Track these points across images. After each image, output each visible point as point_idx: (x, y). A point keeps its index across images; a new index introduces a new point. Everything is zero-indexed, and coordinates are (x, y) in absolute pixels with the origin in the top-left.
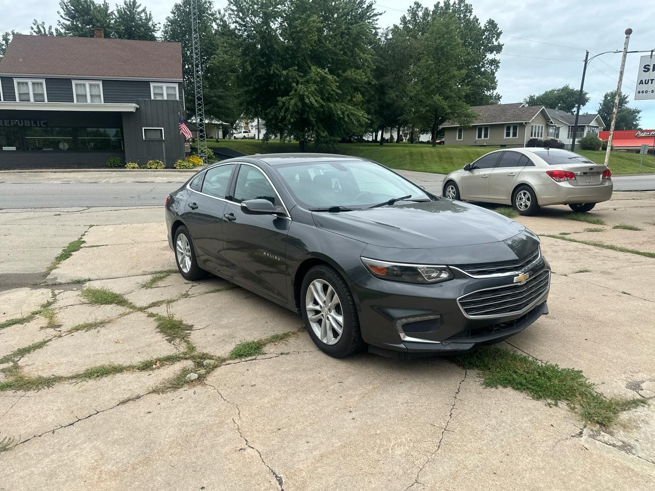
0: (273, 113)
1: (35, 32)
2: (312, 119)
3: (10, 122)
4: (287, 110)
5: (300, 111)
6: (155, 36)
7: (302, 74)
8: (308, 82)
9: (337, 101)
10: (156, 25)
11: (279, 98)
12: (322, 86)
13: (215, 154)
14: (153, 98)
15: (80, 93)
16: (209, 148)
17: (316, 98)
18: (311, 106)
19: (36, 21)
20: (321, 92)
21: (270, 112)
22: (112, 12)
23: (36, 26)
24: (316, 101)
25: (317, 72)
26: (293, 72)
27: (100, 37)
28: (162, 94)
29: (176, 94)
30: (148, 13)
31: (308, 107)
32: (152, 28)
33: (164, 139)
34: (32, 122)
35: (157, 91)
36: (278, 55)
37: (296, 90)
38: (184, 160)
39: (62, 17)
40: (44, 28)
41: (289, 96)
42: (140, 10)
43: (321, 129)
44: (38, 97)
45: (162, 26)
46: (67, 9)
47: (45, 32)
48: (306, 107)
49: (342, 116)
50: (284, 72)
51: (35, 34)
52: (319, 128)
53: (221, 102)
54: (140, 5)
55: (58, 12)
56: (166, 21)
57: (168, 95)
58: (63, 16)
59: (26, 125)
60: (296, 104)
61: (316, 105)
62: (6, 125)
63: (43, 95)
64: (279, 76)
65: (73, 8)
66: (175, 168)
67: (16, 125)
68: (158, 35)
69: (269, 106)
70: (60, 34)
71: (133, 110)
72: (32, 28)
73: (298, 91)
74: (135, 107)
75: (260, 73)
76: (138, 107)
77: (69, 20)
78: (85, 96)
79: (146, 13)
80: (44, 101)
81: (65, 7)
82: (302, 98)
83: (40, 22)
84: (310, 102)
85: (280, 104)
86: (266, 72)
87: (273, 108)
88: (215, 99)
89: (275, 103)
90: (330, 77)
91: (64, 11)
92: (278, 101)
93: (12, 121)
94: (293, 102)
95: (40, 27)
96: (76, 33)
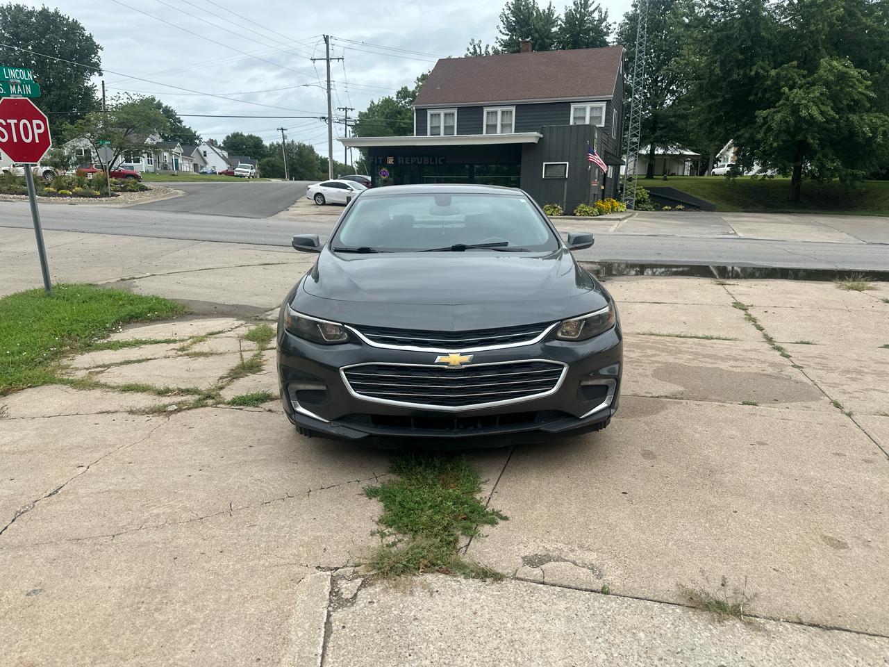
0: (747, 135)
1: (470, 53)
2: (811, 141)
3: (410, 160)
4: (770, 129)
5: (792, 130)
6: (607, 40)
7: (806, 72)
8: (813, 84)
9: (868, 111)
10: (610, 25)
11: (757, 113)
12: (839, 88)
13: (651, 196)
14: (571, 123)
15: (490, 123)
16: (646, 188)
17: (823, 108)
18: (811, 121)
19: (473, 40)
20: (834, 99)
21: (743, 134)
22: (557, 17)
23: (472, 47)
24: (822, 113)
25: (829, 67)
26: (791, 69)
27: (527, 51)
28: (584, 118)
29: (601, 117)
30: (604, 12)
31: (807, 122)
32: (605, 30)
33: (567, 176)
34: (431, 159)
35: (579, 114)
36: (769, 46)
37: (787, 99)
38: (587, 204)
39: (501, 31)
40: (480, 47)
41: (774, 107)
42: (591, 9)
43: (829, 157)
44: (448, 129)
45: (616, 26)
46: (507, 21)
47: (481, 52)
48: (803, 124)
49: (871, 135)
50: (773, 73)
51: (470, 55)
52: (825, 156)
53: (681, 123)
54: (593, 2)
55: (498, 27)
56: (624, 18)
57: (591, 118)
58: (503, 31)
59: (425, 163)
60: (784, 120)
61: (820, 119)
62: (406, 163)
63: (453, 127)
64: (765, 78)
65: (514, 19)
66: (575, 215)
67: (415, 163)
68: (611, 39)
69: (745, 126)
70: (496, 52)
71: (535, 141)
72: (468, 50)
73: (791, 99)
74: (537, 137)
75: (735, 76)
76: (542, 136)
77: (507, 35)
78: (495, 126)
79: (601, 12)
80: (439, 135)
81: (505, 19)
82: (795, 110)
83: (476, 42)
84: (809, 114)
85: (759, 120)
86: (745, 75)
87: (751, 128)
88: (673, 119)
89: (752, 120)
90: (854, 72)
91: (504, 24)
92: (756, 117)
93: (412, 158)
94: (778, 117)
95: (476, 47)
96: (511, 50)
